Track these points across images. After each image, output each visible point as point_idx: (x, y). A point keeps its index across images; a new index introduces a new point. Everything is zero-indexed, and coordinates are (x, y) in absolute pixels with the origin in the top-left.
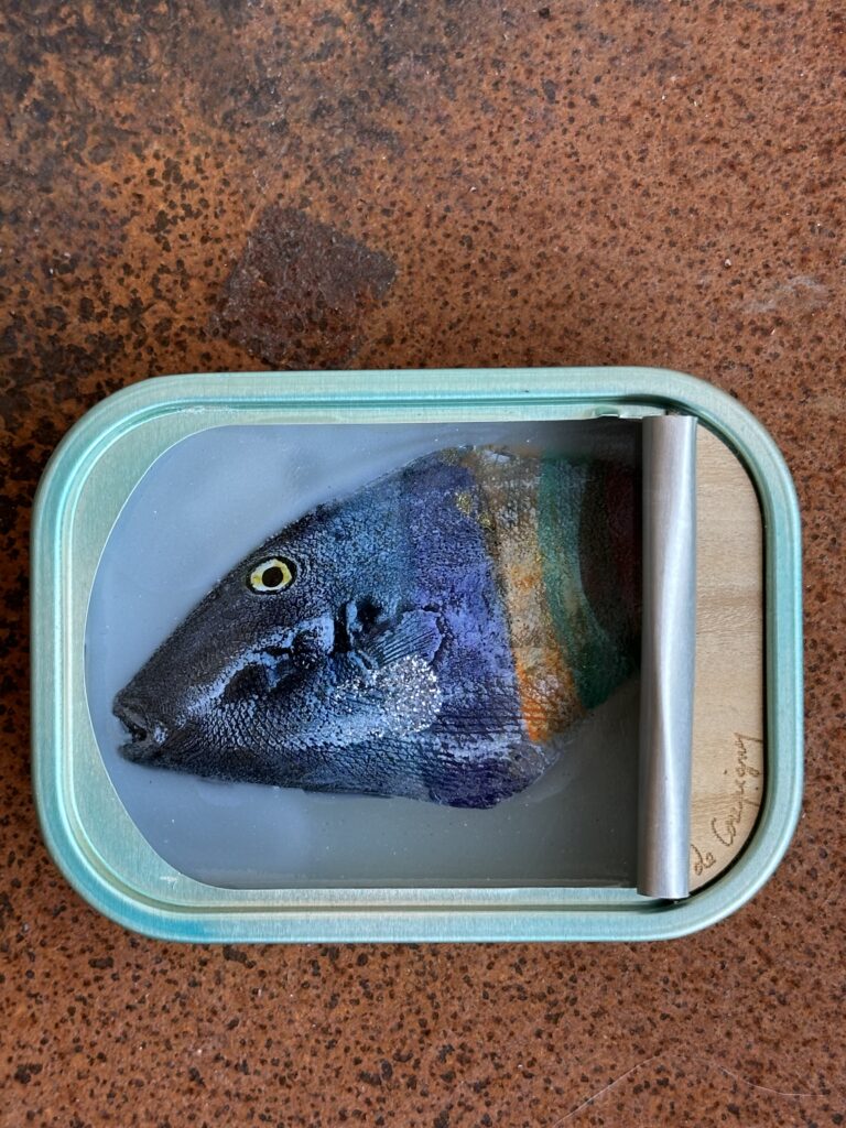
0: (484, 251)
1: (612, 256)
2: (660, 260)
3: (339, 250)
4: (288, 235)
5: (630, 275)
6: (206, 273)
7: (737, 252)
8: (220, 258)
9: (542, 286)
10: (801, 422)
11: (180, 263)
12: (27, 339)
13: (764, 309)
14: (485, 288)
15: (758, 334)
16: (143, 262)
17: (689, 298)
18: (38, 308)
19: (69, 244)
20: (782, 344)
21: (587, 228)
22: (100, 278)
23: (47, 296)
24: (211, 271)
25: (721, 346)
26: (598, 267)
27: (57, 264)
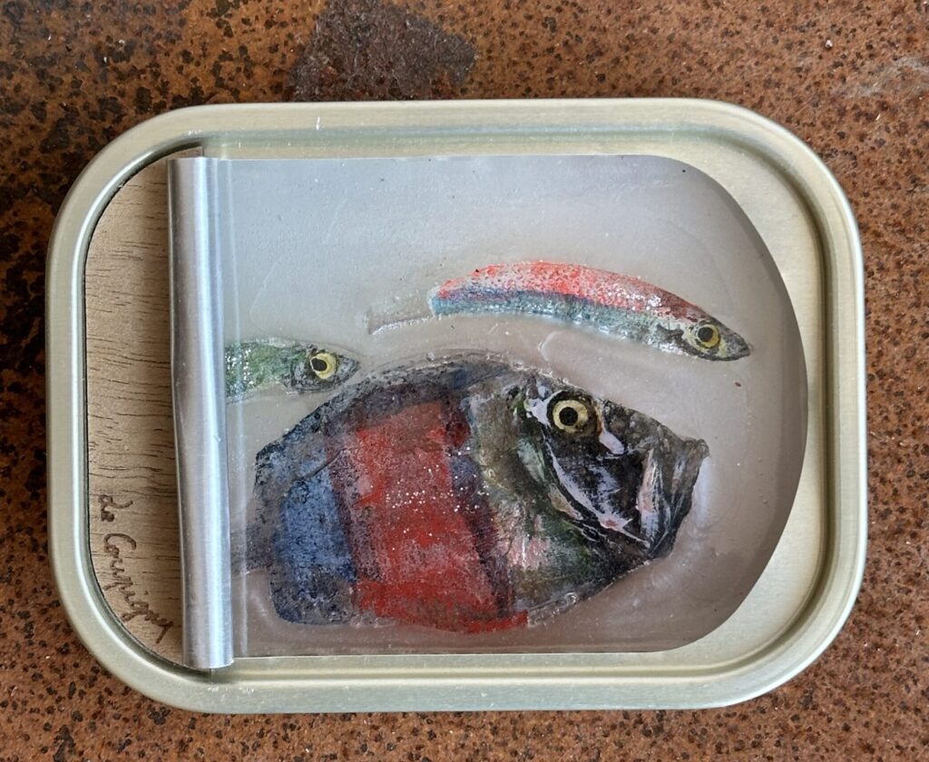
0: (569, 33)
1: (704, 38)
2: (757, 41)
3: (414, 34)
4: (358, 18)
5: (724, 58)
6: (271, 60)
7: (839, 33)
8: (286, 44)
9: (631, 71)
10: (909, 213)
11: (243, 49)
12: (80, 133)
13: (868, 93)
14: (570, 73)
15: (862, 120)
16: (204, 49)
17: (788, 82)
18: (91, 99)
19: (123, 30)
20: (888, 130)
21: (678, 8)
22: (158, 66)
23: (101, 86)
24: (277, 58)
25: (823, 132)
26: (690, 50)
27: (111, 52)
